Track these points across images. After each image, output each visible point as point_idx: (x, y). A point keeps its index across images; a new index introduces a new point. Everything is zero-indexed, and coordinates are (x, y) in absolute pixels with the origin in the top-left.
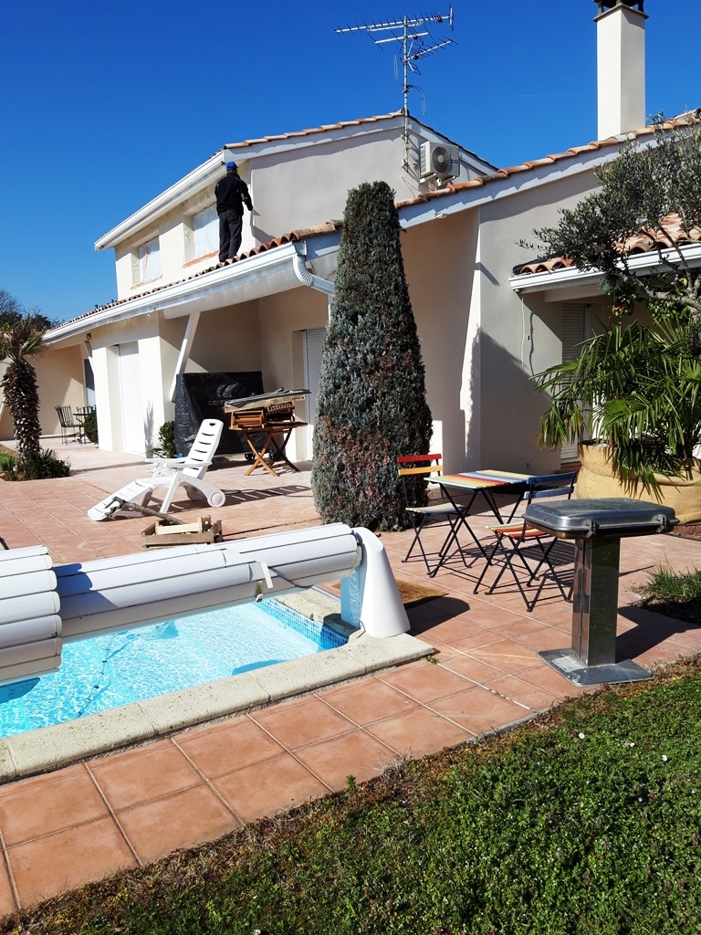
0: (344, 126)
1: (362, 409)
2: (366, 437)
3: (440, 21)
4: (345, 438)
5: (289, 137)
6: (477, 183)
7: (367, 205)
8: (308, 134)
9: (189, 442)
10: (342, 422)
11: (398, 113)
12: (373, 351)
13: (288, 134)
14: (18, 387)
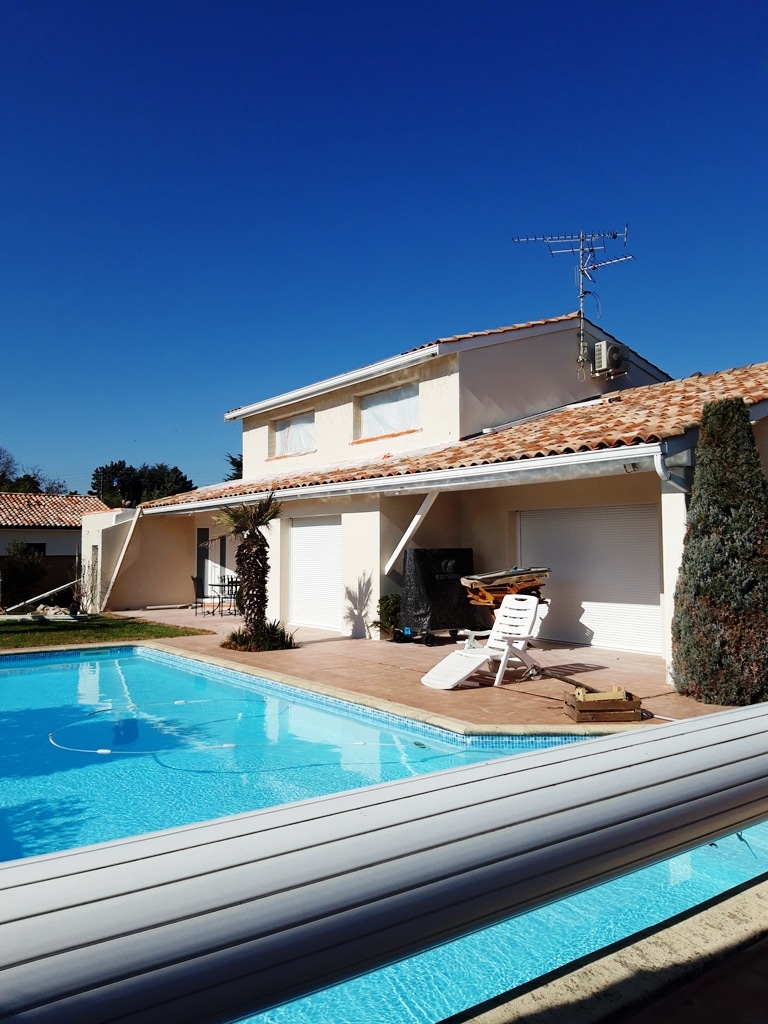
0: (533, 325)
1: (744, 592)
2: (750, 615)
3: (615, 237)
4: (728, 617)
5: (490, 333)
10: (724, 601)
11: (574, 314)
12: (750, 540)
14: (255, 558)
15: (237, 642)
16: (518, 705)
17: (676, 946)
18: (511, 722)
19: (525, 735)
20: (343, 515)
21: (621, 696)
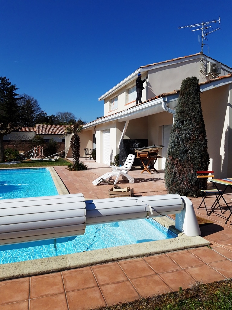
0: (180, 59)
1: (184, 153)
2: (185, 163)
3: (216, 22)
4: (177, 163)
5: (161, 63)
6: (229, 76)
7: (189, 85)
8: (168, 62)
9: (123, 161)
10: (176, 158)
11: (199, 53)
12: (189, 134)
13: (161, 62)
20: (110, 129)
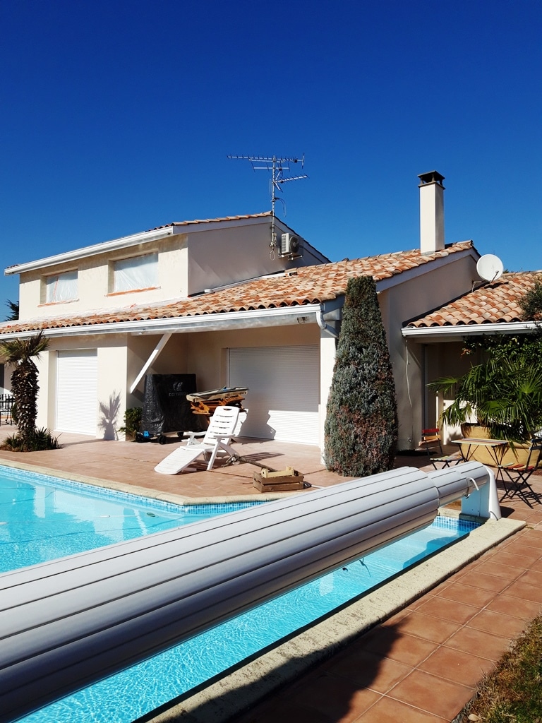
1: (369, 403)
2: (372, 418)
4: (359, 419)
5: (210, 222)
10: (357, 409)
11: (268, 213)
12: (374, 369)
14: (27, 381)
15: (12, 445)
16: (223, 483)
17: (317, 639)
18: (217, 495)
19: (226, 503)
20: (99, 349)
21: (291, 473)
